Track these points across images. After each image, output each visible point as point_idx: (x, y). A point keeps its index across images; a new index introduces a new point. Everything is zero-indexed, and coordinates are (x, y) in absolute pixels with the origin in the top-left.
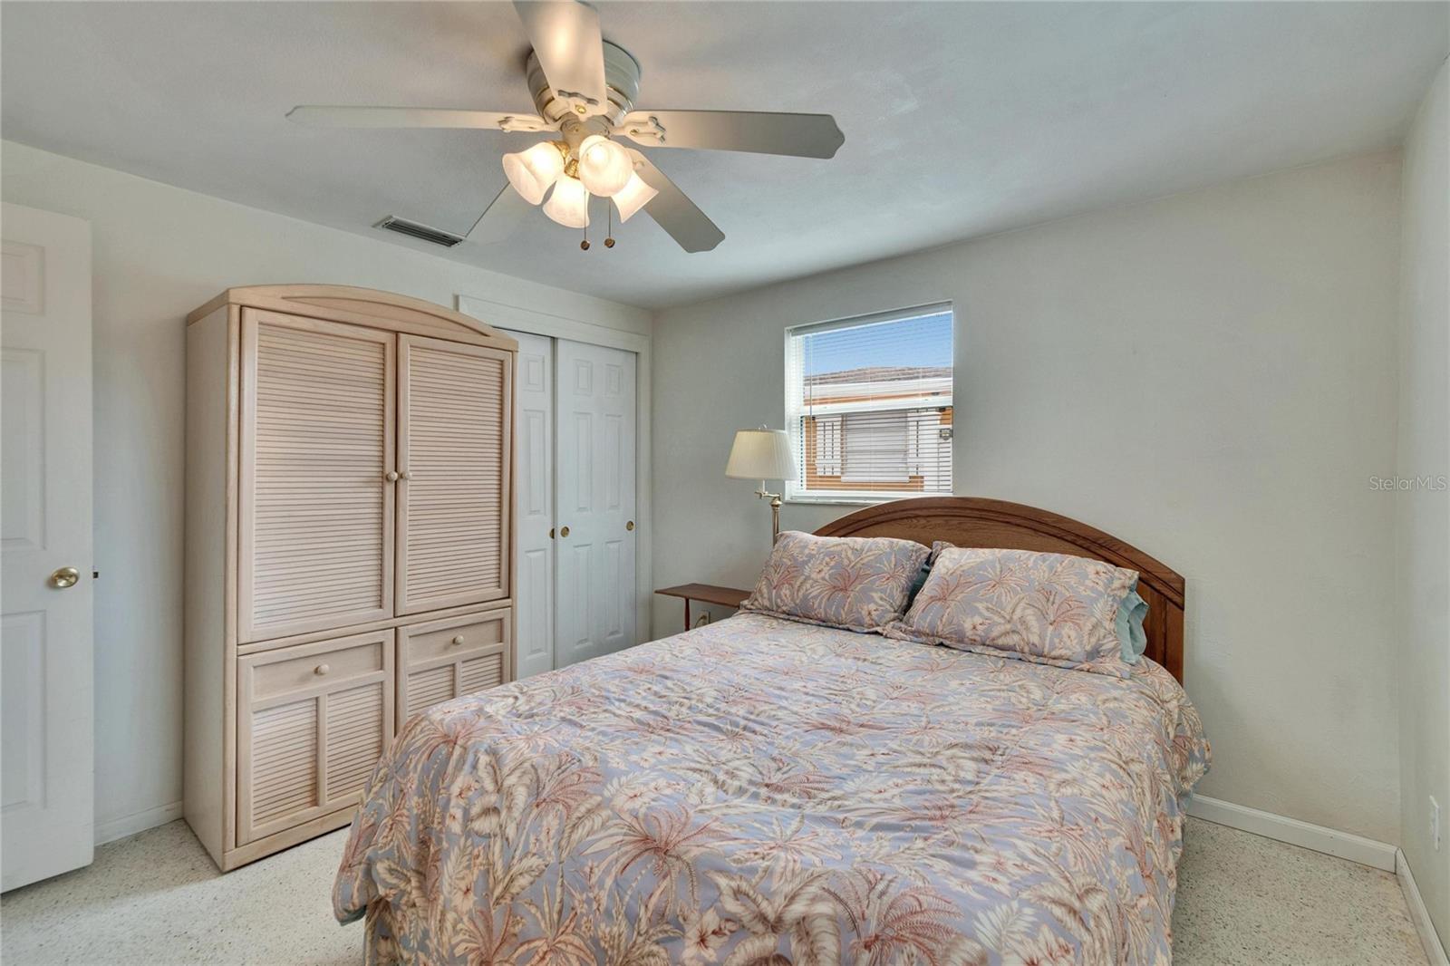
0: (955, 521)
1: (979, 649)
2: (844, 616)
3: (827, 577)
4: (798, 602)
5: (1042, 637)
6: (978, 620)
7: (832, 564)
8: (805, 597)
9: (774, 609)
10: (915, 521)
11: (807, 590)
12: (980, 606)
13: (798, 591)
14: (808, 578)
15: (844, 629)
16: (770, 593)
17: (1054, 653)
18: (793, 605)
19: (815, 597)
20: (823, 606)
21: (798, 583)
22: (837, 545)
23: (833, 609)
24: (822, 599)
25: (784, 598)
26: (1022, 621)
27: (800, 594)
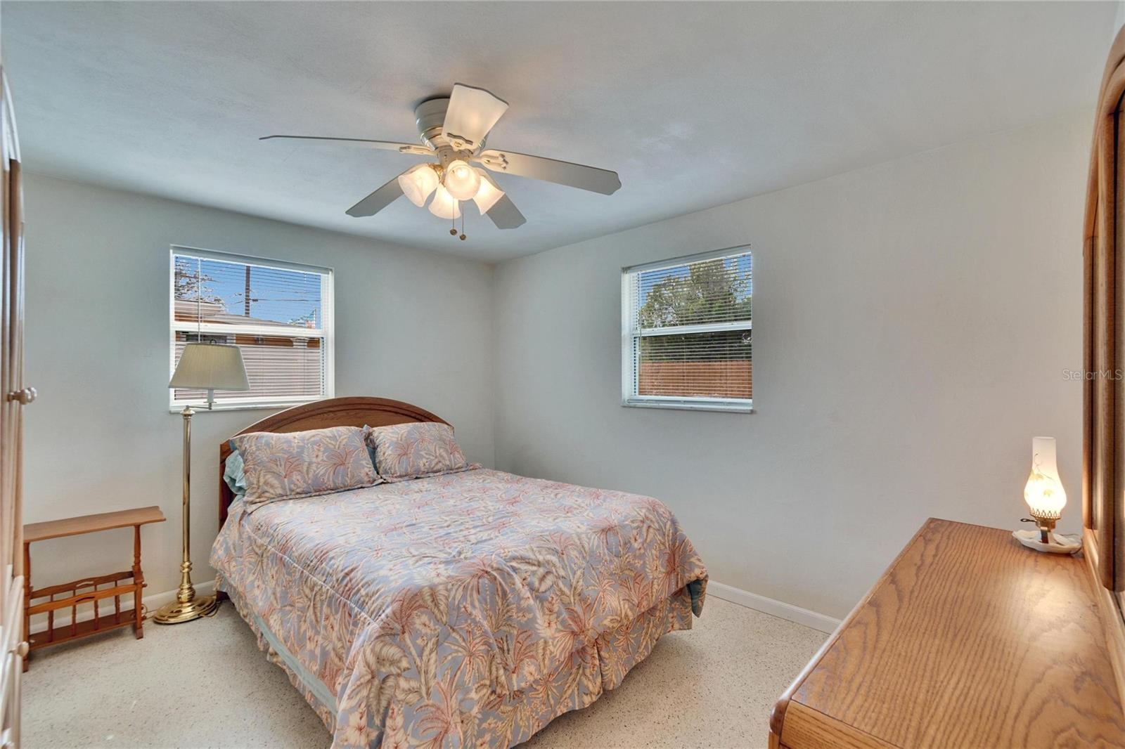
0: (353, 413)
1: (431, 475)
2: (349, 482)
3: (325, 459)
4: (310, 482)
5: (450, 461)
6: (425, 460)
7: (322, 449)
8: (316, 476)
9: (288, 493)
10: (326, 415)
11: (315, 472)
12: (423, 453)
13: (308, 474)
14: (310, 464)
15: (359, 488)
16: (282, 483)
17: (457, 467)
18: (305, 485)
19: (324, 475)
20: (331, 479)
21: (305, 469)
22: (313, 436)
23: (340, 478)
24: (329, 474)
25: (297, 482)
26: (441, 456)
27: (310, 475)
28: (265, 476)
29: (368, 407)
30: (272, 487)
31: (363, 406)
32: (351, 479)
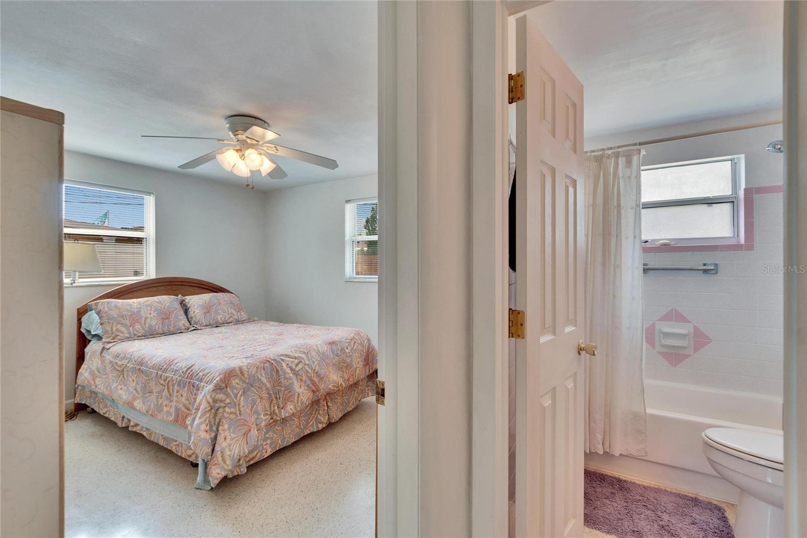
0: (169, 287)
1: (226, 325)
2: (172, 328)
3: (156, 315)
4: (146, 329)
5: (238, 316)
6: (221, 316)
7: (153, 309)
8: (150, 326)
9: (133, 336)
10: (151, 289)
11: (149, 323)
12: (220, 312)
13: (145, 324)
14: (146, 318)
15: (179, 333)
16: (128, 329)
17: (242, 320)
18: (144, 332)
19: (156, 325)
20: (160, 327)
21: (143, 321)
22: (146, 301)
23: (166, 327)
24: (159, 324)
25: (138, 330)
26: (232, 313)
27: (147, 325)
28: (116, 326)
29: (180, 283)
30: (122, 332)
31: (176, 283)
32: (173, 328)
